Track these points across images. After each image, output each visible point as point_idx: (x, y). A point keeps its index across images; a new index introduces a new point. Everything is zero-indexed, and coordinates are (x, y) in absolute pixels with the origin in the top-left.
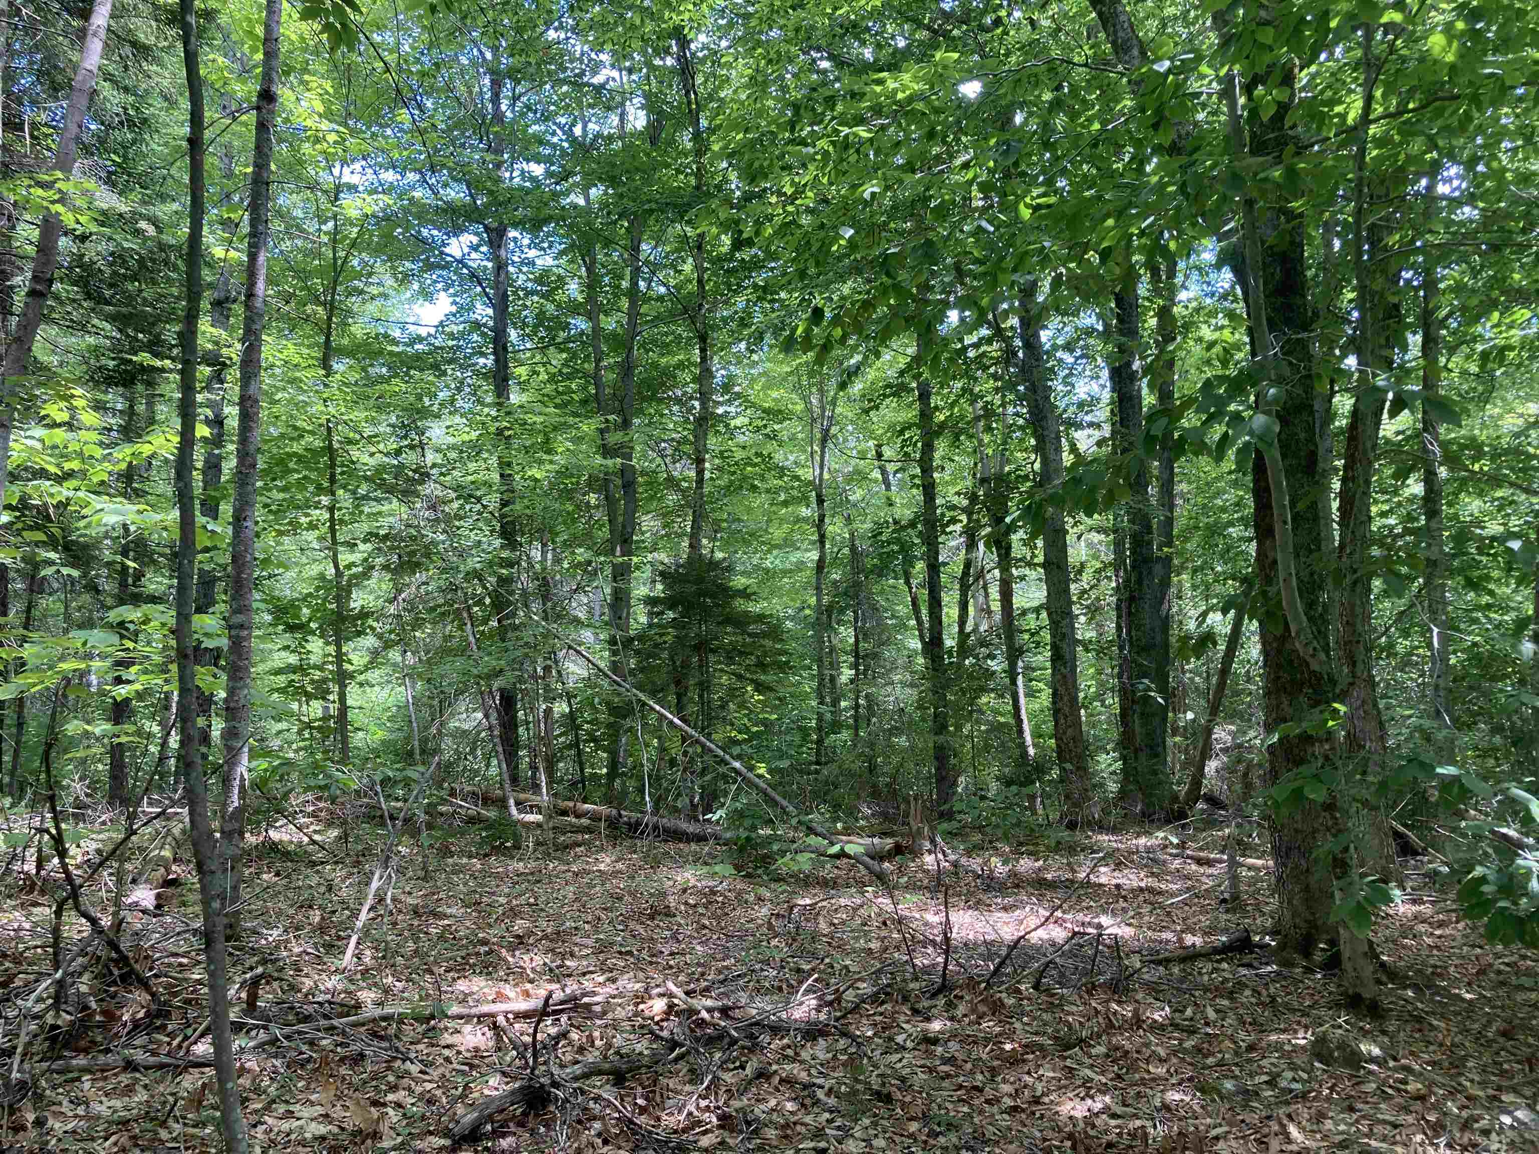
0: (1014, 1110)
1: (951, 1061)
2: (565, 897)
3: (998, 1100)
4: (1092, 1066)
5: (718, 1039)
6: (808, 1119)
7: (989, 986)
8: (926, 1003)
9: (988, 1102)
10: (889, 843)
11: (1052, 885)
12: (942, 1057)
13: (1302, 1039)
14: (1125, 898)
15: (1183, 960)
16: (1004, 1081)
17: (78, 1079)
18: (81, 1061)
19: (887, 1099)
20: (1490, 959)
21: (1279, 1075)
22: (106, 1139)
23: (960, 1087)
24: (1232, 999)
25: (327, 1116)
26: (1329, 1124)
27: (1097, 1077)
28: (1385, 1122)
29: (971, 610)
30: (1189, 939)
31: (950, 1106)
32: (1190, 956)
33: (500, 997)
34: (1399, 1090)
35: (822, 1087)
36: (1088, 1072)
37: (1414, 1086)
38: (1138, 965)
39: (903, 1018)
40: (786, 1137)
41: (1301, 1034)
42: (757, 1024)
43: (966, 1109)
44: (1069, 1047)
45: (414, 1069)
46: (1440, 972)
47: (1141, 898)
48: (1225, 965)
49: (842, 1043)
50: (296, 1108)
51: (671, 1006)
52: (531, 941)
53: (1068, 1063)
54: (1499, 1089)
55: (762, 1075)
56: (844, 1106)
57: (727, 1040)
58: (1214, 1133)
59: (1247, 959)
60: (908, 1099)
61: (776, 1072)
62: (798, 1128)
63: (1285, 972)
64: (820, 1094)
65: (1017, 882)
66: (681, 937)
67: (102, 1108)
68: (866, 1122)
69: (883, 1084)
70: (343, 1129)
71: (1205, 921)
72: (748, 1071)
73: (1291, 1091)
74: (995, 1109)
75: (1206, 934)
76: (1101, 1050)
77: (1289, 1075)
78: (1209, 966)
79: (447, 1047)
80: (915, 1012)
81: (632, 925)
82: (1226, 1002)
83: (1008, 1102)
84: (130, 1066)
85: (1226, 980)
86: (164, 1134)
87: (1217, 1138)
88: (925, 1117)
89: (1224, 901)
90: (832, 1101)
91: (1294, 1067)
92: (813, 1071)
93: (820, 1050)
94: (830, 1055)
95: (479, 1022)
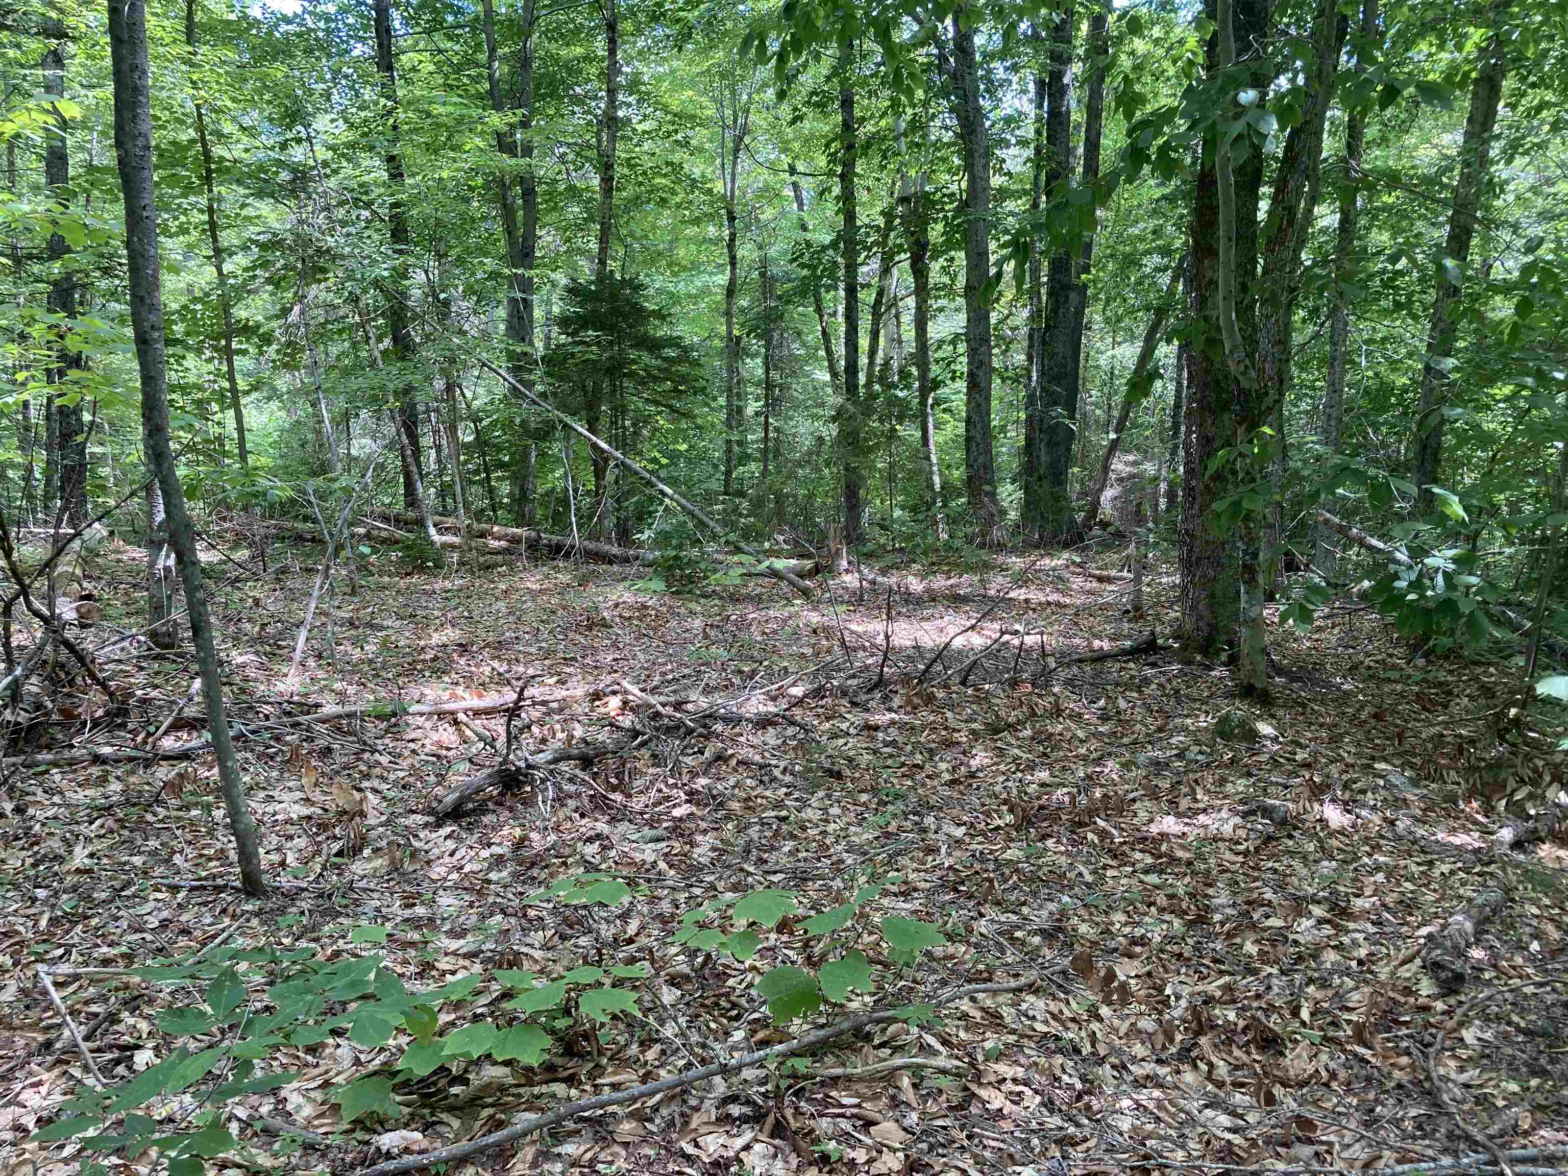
0: (953, 782)
1: (893, 743)
2: (498, 611)
3: (938, 776)
4: (1019, 747)
5: (673, 729)
6: (768, 793)
7: (921, 682)
8: (864, 697)
9: (928, 777)
10: (808, 564)
11: (965, 599)
12: (884, 741)
13: (1205, 721)
14: (1034, 610)
15: (1094, 660)
16: (941, 759)
17: (47, 772)
18: (45, 756)
19: (838, 776)
20: (1361, 657)
21: (1187, 749)
22: (91, 823)
23: (903, 764)
24: (1140, 692)
25: (307, 800)
26: (1229, 788)
27: (1025, 756)
28: (1277, 784)
29: (882, 341)
30: (1097, 643)
31: (895, 781)
32: (1101, 658)
33: (454, 697)
34: (1288, 759)
35: (777, 767)
36: (1016, 751)
37: (1300, 756)
38: (1054, 665)
39: (843, 709)
40: (749, 808)
41: (1202, 718)
42: (710, 716)
43: (909, 783)
44: (997, 731)
45: (384, 760)
46: (1319, 666)
47: (1049, 611)
48: (1132, 665)
49: (790, 731)
50: (275, 793)
51: (625, 703)
52: (474, 648)
53: (999, 744)
54: (1373, 758)
55: (720, 758)
56: (799, 782)
57: (682, 730)
58: (1131, 796)
59: (1151, 659)
60: (857, 775)
61: (733, 755)
62: (759, 800)
63: (1187, 669)
64: (777, 773)
65: (933, 597)
66: (621, 645)
67: (80, 796)
68: (821, 794)
69: (833, 764)
70: (326, 810)
71: (1109, 629)
72: (707, 754)
73: (1197, 761)
74: (936, 783)
75: (1111, 639)
76: (1028, 733)
77: (1196, 749)
78: (1118, 665)
79: (412, 741)
80: (854, 704)
81: (571, 635)
82: (1135, 695)
83: (947, 777)
84: (97, 759)
85: (1132, 677)
86: (149, 817)
87: (1134, 800)
88: (874, 790)
89: (1127, 612)
90: (788, 778)
91: (1197, 742)
92: (766, 754)
93: (771, 737)
94: (780, 742)
95: (440, 719)
